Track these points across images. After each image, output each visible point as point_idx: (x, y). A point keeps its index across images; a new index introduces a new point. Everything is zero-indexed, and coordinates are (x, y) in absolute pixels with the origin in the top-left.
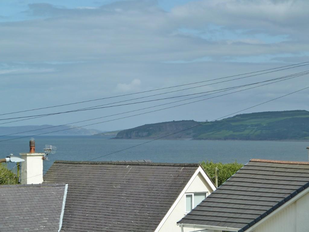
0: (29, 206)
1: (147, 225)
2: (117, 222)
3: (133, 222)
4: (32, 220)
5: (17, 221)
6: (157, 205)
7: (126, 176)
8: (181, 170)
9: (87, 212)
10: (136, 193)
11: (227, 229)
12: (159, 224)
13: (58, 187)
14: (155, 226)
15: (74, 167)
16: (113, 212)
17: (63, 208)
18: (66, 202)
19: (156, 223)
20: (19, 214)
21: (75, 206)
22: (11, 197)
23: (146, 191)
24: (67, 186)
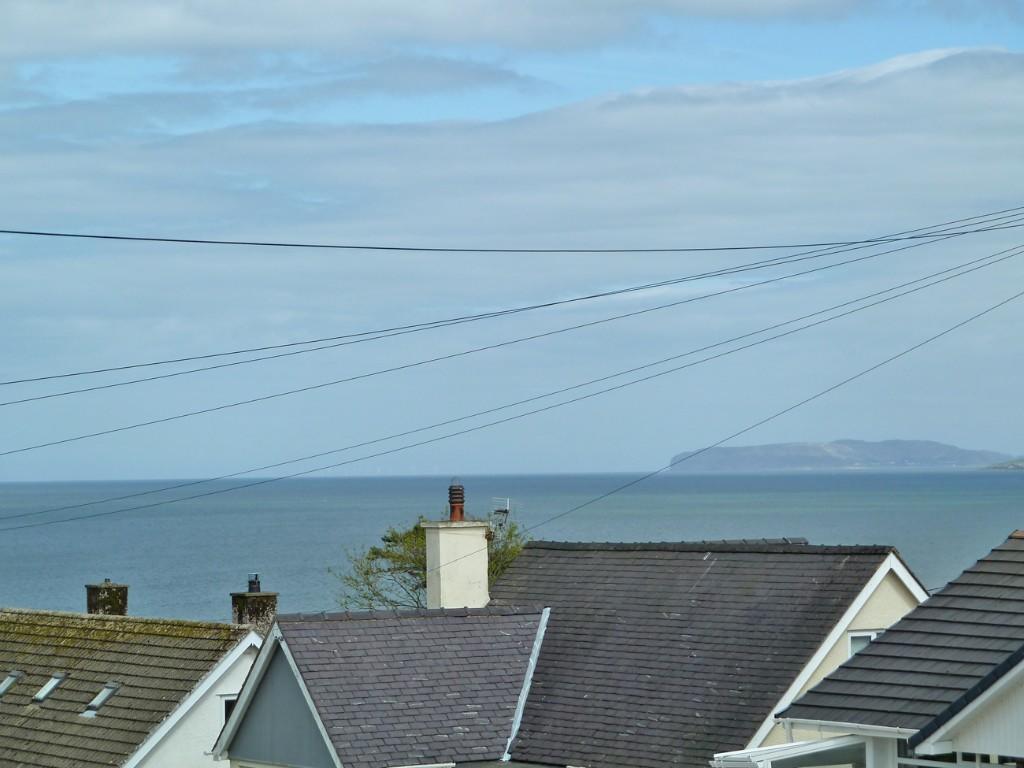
0: (428, 670)
1: (733, 724)
2: (658, 716)
3: (698, 715)
4: (432, 711)
5: (385, 714)
6: (765, 665)
7: (698, 583)
8: (842, 566)
9: (588, 688)
10: (717, 633)
11: (900, 733)
12: (764, 720)
13: (520, 618)
14: (752, 725)
15: (571, 561)
16: (652, 687)
17: (530, 675)
18: (539, 659)
19: (756, 718)
20: (393, 692)
21: (560, 671)
22: (375, 645)
23: (744, 628)
24: (546, 613)
